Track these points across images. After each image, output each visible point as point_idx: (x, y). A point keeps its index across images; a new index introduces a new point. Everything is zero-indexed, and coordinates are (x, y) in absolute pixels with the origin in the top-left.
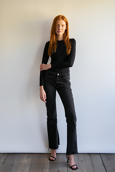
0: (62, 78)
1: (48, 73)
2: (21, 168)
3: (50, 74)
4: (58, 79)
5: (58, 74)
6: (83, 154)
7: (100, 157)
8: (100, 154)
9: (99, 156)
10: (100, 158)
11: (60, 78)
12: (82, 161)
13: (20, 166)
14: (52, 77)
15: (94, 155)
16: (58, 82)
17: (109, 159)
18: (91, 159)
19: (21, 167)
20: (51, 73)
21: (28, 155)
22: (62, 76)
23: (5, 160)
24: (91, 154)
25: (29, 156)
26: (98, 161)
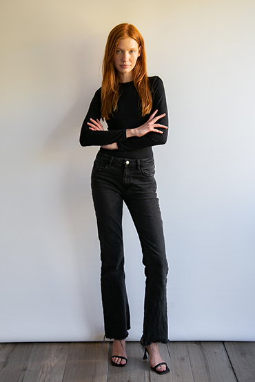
1: (104, 161)
2: (44, 375)
3: (108, 163)
4: (127, 172)
5: (128, 162)
6: (184, 345)
7: (224, 348)
8: (223, 342)
9: (221, 346)
10: (224, 351)
11: (131, 170)
12: (183, 359)
13: (41, 373)
14: (112, 168)
15: (210, 344)
16: (126, 181)
17: (243, 354)
18: (204, 355)
19: (43, 373)
20: (110, 159)
21: (60, 346)
22: (137, 165)
23: (8, 358)
24: (203, 344)
25: (62, 349)
26: (219, 359)
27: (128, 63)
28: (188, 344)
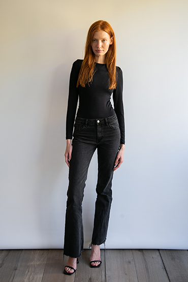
0: (106, 125)
2: (29, 274)
3: (85, 124)
4: (99, 129)
6: (131, 252)
7: (159, 254)
8: (159, 250)
9: (157, 253)
10: (159, 257)
12: (130, 262)
13: (27, 271)
14: (88, 127)
15: (149, 251)
16: (99, 135)
17: (173, 259)
18: (145, 259)
21: (41, 252)
22: (105, 123)
23: (3, 261)
24: (144, 251)
25: (43, 254)
26: (155, 262)
27: (101, 49)
28: (133, 251)
